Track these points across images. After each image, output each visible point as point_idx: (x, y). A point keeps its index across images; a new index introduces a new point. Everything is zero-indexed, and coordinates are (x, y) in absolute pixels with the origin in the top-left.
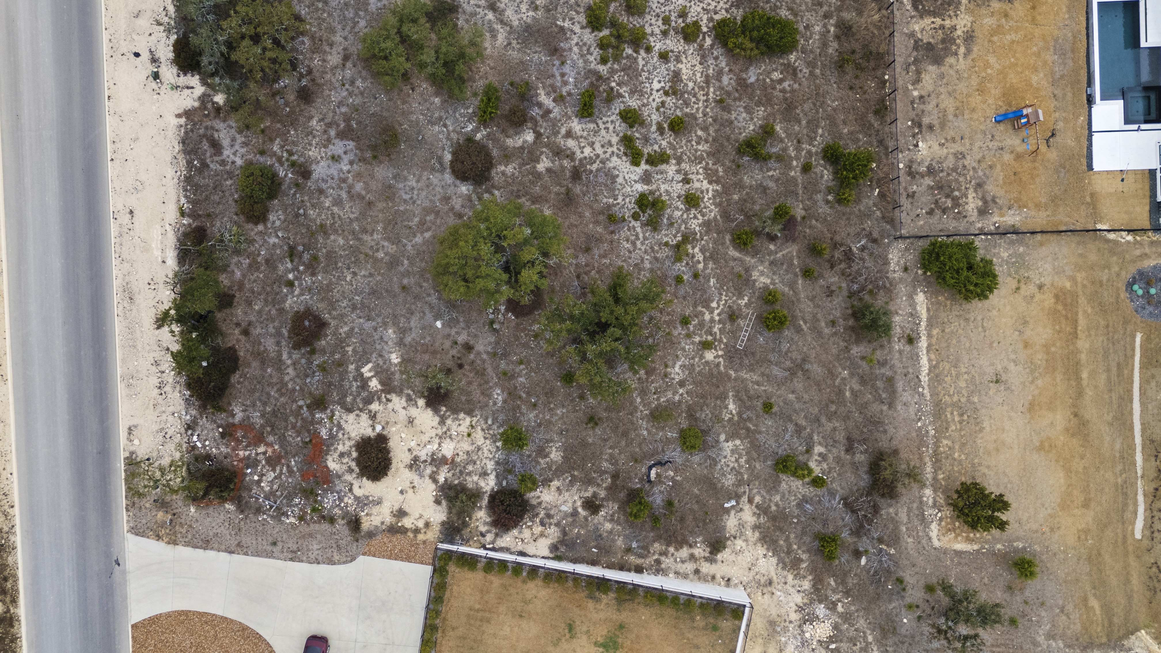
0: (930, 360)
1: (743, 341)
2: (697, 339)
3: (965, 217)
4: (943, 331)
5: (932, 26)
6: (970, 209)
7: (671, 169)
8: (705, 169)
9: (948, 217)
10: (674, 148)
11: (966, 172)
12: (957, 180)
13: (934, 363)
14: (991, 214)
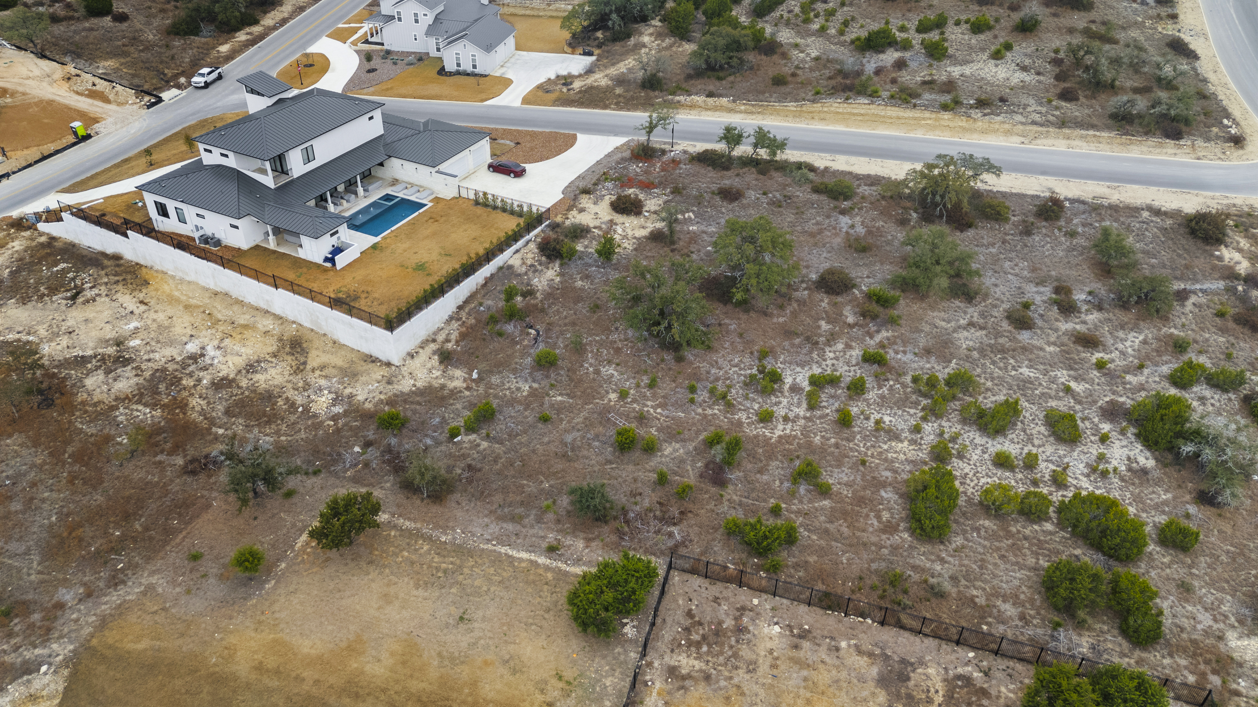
0: (521, 560)
1: (616, 419)
2: (632, 392)
3: (672, 651)
4: (547, 584)
5: (932, 690)
6: (681, 658)
7: (802, 411)
8: (795, 437)
9: (678, 632)
10: (821, 417)
11: (729, 667)
12: (721, 653)
13: (516, 564)
14: (666, 680)
